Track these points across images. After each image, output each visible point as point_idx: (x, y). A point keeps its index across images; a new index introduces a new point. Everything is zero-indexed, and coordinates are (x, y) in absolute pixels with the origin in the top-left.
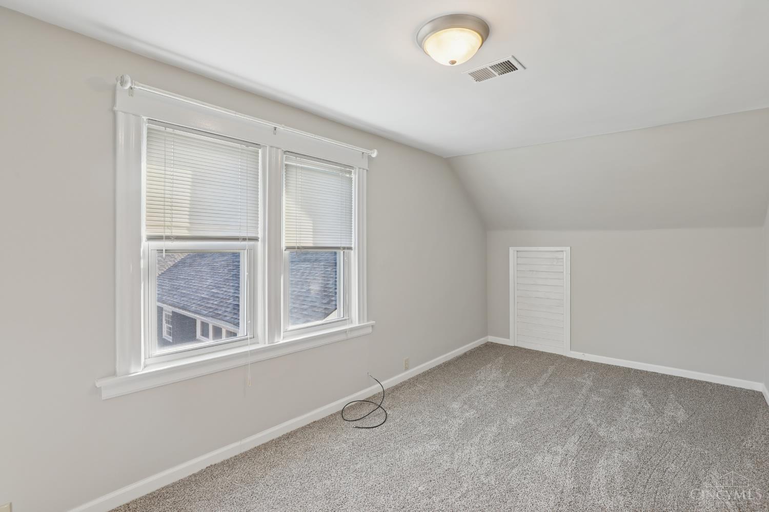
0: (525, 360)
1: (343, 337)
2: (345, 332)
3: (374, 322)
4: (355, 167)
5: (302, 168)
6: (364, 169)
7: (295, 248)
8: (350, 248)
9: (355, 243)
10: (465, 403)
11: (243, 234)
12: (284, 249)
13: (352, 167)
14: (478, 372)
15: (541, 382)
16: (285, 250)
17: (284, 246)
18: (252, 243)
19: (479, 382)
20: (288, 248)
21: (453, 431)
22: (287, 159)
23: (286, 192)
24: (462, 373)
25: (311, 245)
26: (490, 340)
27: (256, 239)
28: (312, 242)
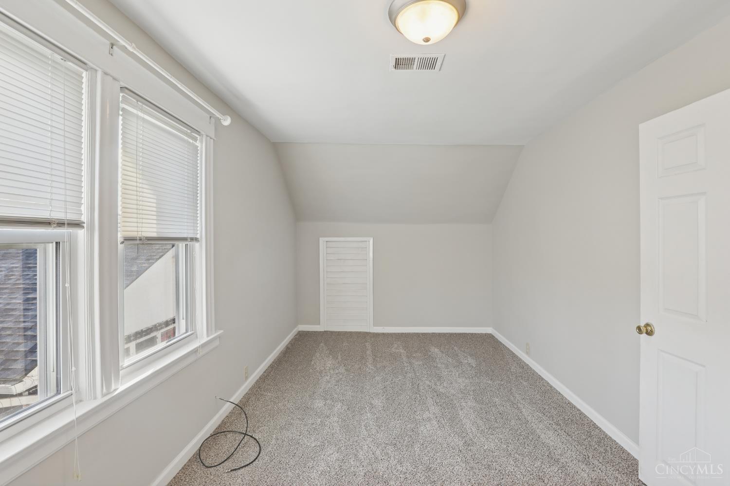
0: (343, 343)
1: (192, 359)
2: (195, 351)
3: (222, 331)
4: (202, 133)
5: (144, 119)
6: (211, 138)
7: (136, 240)
8: (196, 240)
9: (201, 232)
10: (326, 399)
11: (58, 215)
12: (120, 239)
13: (198, 132)
14: (312, 363)
15: (370, 360)
16: (122, 243)
17: (120, 237)
18: (71, 230)
19: (321, 372)
20: (127, 239)
21: (338, 431)
22: (125, 100)
23: (124, 151)
24: (300, 368)
25: (154, 235)
26: (300, 330)
27: (78, 225)
28: (155, 230)
